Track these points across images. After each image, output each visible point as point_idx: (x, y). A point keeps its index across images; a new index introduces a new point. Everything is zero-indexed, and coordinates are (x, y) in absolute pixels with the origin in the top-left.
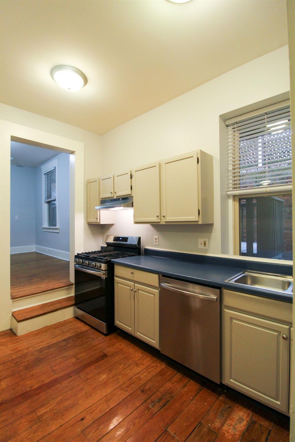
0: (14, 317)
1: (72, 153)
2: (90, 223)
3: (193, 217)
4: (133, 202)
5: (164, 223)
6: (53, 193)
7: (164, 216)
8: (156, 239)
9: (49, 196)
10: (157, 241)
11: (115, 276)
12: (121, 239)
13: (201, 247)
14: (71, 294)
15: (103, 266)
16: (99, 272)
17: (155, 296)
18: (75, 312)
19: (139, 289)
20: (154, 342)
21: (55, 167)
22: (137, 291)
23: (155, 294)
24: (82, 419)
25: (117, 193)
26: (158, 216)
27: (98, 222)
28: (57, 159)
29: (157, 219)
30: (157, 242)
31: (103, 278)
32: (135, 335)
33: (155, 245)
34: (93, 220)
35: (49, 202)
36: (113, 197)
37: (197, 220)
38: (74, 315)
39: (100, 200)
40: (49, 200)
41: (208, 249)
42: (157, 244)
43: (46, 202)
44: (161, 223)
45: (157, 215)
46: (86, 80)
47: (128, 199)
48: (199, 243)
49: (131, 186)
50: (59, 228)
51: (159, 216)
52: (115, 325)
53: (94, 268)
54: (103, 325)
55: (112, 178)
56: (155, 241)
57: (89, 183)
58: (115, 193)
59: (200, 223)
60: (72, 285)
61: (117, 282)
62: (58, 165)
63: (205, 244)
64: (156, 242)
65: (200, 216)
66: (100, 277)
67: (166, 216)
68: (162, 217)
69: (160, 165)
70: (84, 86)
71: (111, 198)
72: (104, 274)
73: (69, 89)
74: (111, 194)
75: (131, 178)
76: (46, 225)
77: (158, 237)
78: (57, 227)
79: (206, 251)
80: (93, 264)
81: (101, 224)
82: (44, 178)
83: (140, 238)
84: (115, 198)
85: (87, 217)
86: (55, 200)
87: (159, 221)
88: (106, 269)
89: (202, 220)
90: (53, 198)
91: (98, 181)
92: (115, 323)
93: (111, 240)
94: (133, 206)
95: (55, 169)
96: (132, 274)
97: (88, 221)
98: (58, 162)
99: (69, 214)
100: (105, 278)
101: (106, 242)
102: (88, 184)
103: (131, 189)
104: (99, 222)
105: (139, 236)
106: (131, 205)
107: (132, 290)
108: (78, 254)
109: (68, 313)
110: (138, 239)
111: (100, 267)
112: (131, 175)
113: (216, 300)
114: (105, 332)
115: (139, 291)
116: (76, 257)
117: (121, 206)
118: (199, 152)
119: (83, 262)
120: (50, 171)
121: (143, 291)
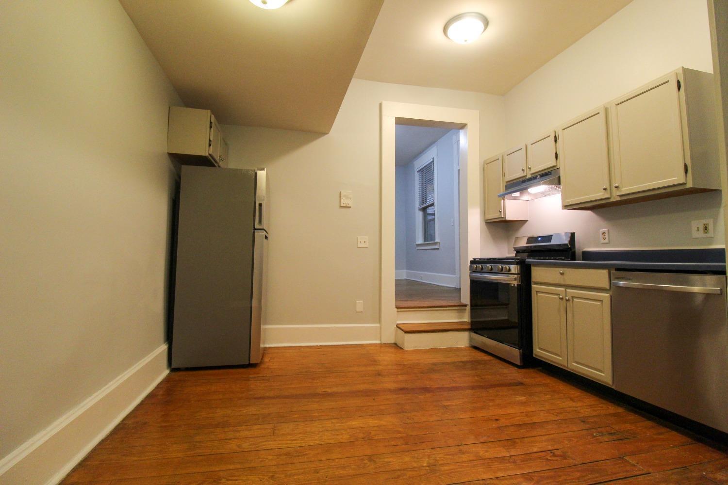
0: (399, 328)
1: (463, 126)
2: (490, 221)
3: (674, 177)
4: (559, 177)
5: (618, 199)
6: (430, 196)
7: (616, 187)
8: (604, 234)
9: (424, 199)
10: (607, 236)
11: (532, 283)
12: (540, 239)
13: (701, 234)
14: (463, 318)
15: (514, 268)
16: (508, 276)
17: (602, 304)
18: (471, 339)
19: (574, 297)
20: (604, 375)
21: (433, 158)
22: (571, 299)
23: (602, 301)
24: (497, 420)
25: (532, 169)
26: (605, 189)
27: (502, 218)
28: (436, 147)
29: (604, 195)
30: (607, 238)
31: (514, 284)
32: (569, 366)
33: (603, 244)
34: (493, 215)
35: (424, 209)
36: (526, 176)
37: (682, 181)
38: (470, 344)
39: (505, 184)
40: (425, 205)
41: (713, 236)
42: (607, 241)
43: (420, 210)
44: (612, 200)
45: (605, 187)
46: (486, 23)
47: (551, 174)
48: (694, 229)
49: (556, 154)
50: (439, 243)
51: (608, 188)
52: (534, 356)
53: (501, 272)
54: (515, 353)
55: (524, 149)
56: (601, 236)
57: (487, 164)
58: (530, 168)
59: (690, 185)
60: (466, 306)
61: (537, 292)
62: (437, 156)
63: (706, 228)
64: (604, 238)
65: (688, 174)
66: (509, 284)
67: (620, 186)
68: (614, 189)
69: (606, 110)
70: (484, 31)
71: (523, 179)
72: (515, 279)
73: (466, 41)
74: (522, 172)
75: (556, 141)
76: (420, 240)
77: (608, 230)
78: (437, 240)
79: (711, 240)
80: (499, 267)
81: (506, 219)
82: (417, 177)
83: (573, 235)
84: (529, 176)
85: (484, 213)
86: (433, 205)
87: (607, 196)
88: (519, 272)
89: (694, 179)
90: (429, 202)
91: (501, 159)
92: (534, 352)
93: (523, 243)
94: (559, 183)
95: (433, 161)
96: (561, 276)
97: (487, 219)
98: (437, 150)
99: (454, 220)
100: (517, 285)
101: (514, 248)
102: (486, 166)
103: (557, 157)
104: (503, 216)
105: (573, 231)
106: (557, 181)
107: (562, 299)
108: (474, 259)
109: (462, 340)
110: (569, 236)
111: (510, 270)
112: (555, 137)
113: (719, 293)
114: (518, 363)
115: (574, 300)
116: (472, 262)
117: (540, 184)
118: (681, 71)
119: (482, 269)
120: (425, 166)
121: (582, 298)
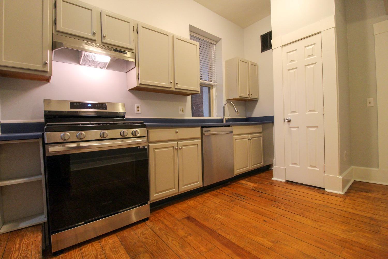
7: (177, 83)
8: (138, 107)
12: (90, 105)
13: (181, 113)
19: (183, 146)
20: (199, 183)
23: (198, 144)
25: (106, 38)
26: (171, 82)
30: (140, 110)
32: (180, 190)
33: (137, 114)
36: (95, 41)
41: (184, 114)
47: (126, 54)
48: (179, 110)
49: (134, 41)
56: (136, 109)
58: (104, 36)
61: (154, 149)
63: (183, 111)
64: (138, 111)
69: (173, 37)
77: (141, 105)
87: (171, 87)
92: (151, 199)
104: (48, 71)
